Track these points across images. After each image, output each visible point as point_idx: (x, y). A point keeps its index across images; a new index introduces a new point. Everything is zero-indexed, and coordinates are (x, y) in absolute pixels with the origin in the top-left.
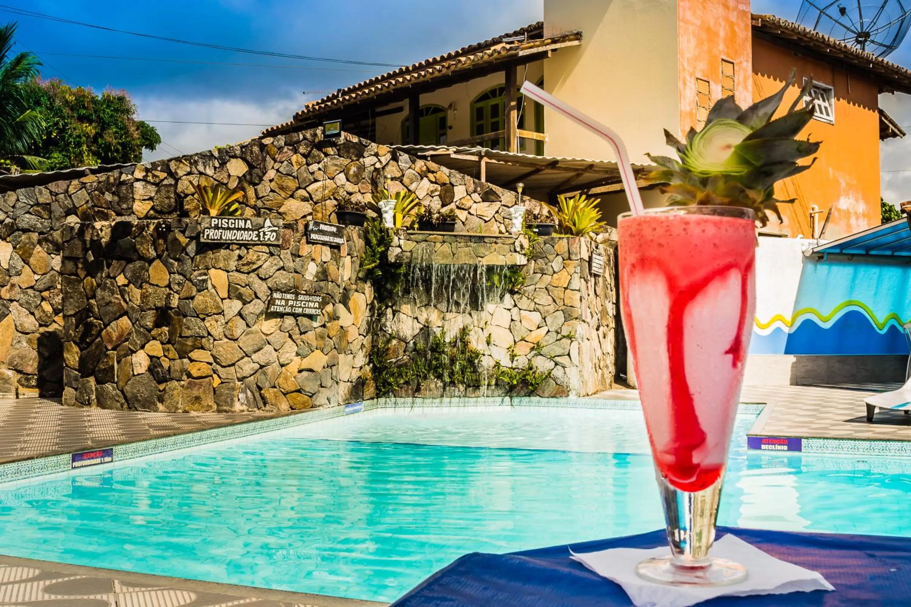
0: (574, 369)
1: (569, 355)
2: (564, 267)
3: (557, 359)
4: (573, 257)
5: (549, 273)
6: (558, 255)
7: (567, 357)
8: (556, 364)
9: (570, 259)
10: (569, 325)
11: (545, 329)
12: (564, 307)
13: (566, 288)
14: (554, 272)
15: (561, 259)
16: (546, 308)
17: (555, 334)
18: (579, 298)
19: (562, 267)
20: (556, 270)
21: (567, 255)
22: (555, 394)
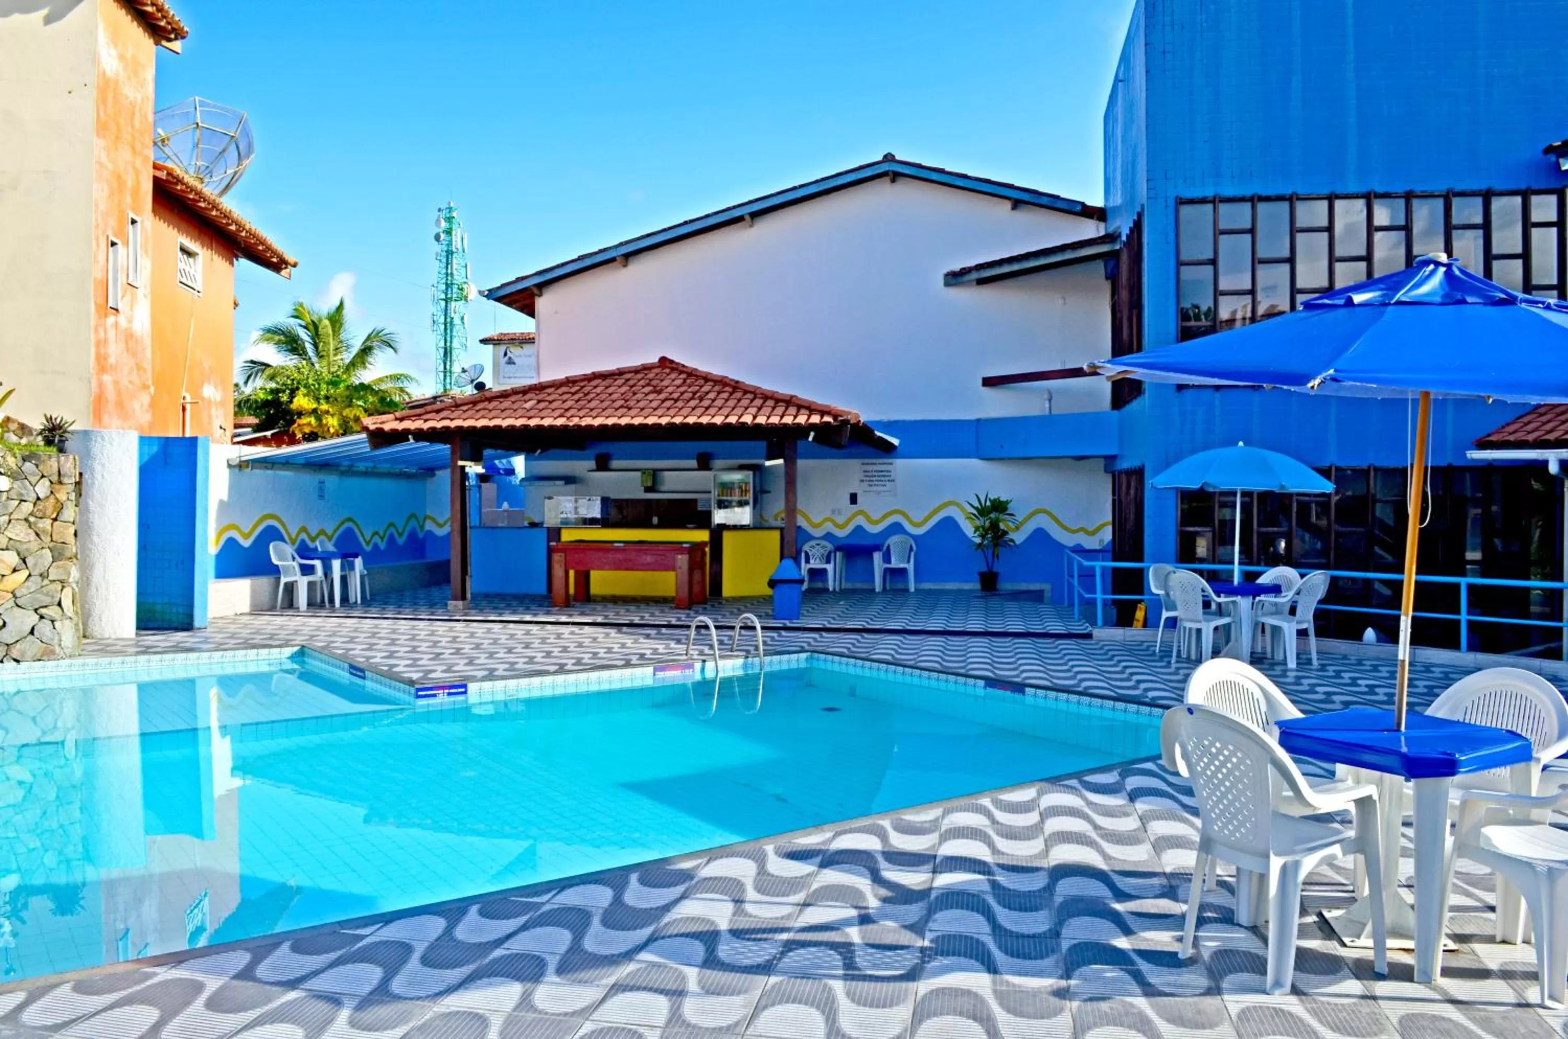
0: (67, 622)
1: (59, 604)
2: (52, 492)
3: (43, 611)
4: (65, 480)
5: (31, 499)
6: (43, 476)
7: (57, 608)
8: (42, 617)
9: (60, 483)
10: (58, 567)
11: (24, 574)
12: (52, 544)
13: (55, 520)
14: (38, 499)
15: (48, 483)
16: (25, 546)
17: (39, 579)
18: (73, 532)
19: (49, 493)
20: (41, 496)
21: (55, 478)
22: (42, 656)
